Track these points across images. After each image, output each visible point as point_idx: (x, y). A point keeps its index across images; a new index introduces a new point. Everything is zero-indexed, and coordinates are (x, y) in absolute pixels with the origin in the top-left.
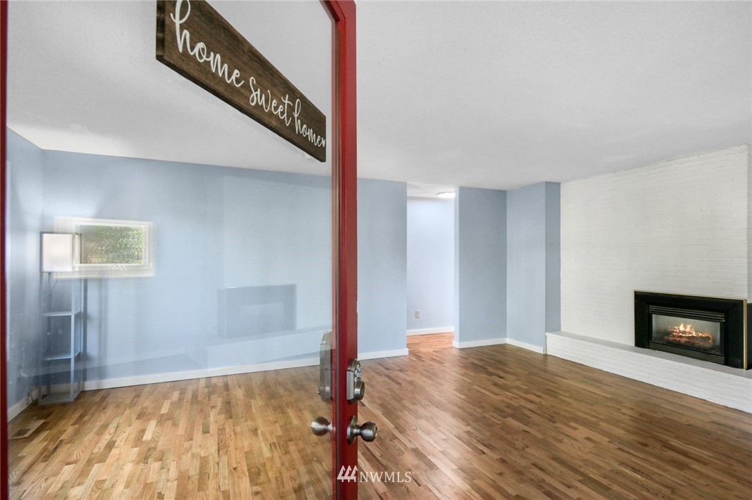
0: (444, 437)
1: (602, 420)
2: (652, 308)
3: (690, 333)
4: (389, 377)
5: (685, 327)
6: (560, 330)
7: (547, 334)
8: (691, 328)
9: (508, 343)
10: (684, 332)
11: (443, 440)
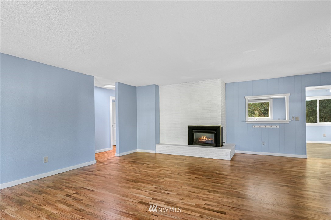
0: (148, 193)
1: (194, 171)
2: (194, 131)
3: (205, 139)
4: (94, 175)
5: (203, 137)
6: (160, 143)
7: (156, 145)
8: (206, 137)
9: (138, 151)
10: (203, 139)
11: (148, 194)
